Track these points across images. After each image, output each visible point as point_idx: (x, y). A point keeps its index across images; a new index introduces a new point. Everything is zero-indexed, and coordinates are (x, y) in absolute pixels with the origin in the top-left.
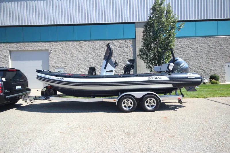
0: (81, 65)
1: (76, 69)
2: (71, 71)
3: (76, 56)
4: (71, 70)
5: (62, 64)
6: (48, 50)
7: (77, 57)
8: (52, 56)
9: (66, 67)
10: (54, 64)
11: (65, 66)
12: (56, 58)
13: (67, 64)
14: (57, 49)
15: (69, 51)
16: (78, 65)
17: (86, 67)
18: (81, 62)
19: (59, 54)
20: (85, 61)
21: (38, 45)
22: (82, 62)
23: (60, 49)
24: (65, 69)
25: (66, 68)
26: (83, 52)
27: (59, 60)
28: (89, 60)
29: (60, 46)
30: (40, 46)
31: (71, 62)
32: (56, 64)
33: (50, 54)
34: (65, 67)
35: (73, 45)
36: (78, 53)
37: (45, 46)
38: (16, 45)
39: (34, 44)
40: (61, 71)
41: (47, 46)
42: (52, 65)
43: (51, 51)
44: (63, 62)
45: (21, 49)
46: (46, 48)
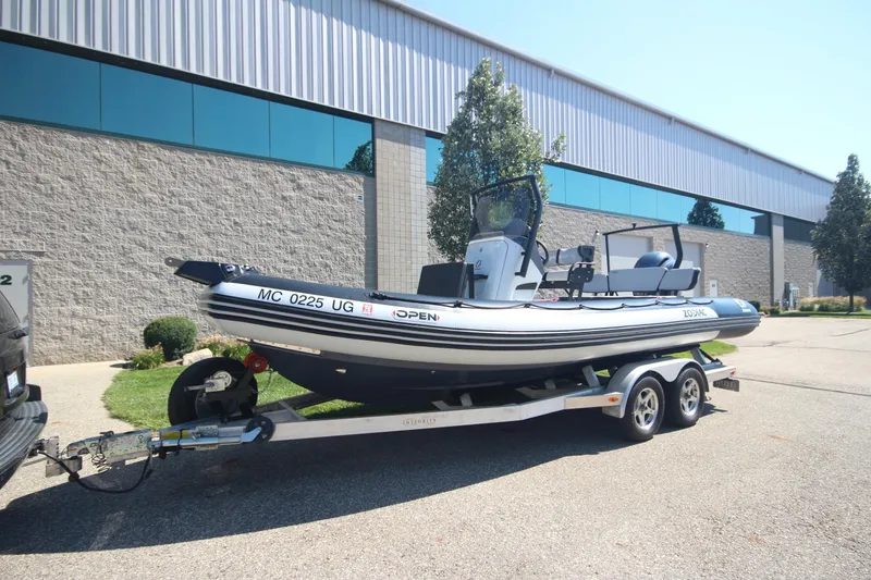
0: (138, 253)
1: (109, 271)
2: (77, 281)
3: (111, 208)
4: (74, 275)
5: (18, 241)
7: (119, 214)
9: (45, 259)
11: (40, 254)
13: (54, 246)
15: (70, 179)
16: (123, 255)
17: (164, 265)
18: (139, 238)
20: (164, 234)
22: (147, 239)
23: (7, 163)
24: (39, 270)
25: (46, 264)
26: (155, 195)
28: (184, 232)
29: (10, 147)
31: (79, 233)
34: (38, 260)
35: (96, 153)
36: (120, 193)
40: (7, 277)
44: (26, 232)
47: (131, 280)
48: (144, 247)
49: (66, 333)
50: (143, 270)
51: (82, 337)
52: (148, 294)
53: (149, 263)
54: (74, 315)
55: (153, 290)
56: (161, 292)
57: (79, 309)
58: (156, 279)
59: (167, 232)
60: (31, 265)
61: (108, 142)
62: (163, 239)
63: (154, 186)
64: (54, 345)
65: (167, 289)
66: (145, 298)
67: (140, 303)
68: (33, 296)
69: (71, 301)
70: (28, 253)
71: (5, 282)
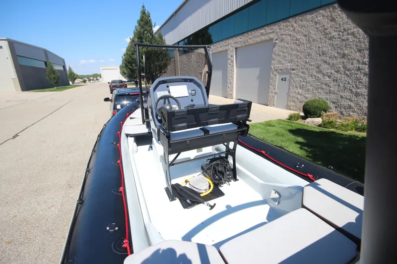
0: (324, 67)
1: (311, 76)
2: (302, 80)
3: (317, 45)
4: (301, 77)
5: (289, 65)
6: (272, 39)
7: (319, 47)
8: (277, 50)
9: (295, 72)
10: (278, 66)
11: (293, 70)
12: (282, 54)
13: (297, 66)
14: (285, 35)
15: (305, 36)
16: (317, 68)
17: (333, 71)
18: (324, 58)
19: (286, 45)
20: (336, 55)
21: (261, 33)
22: (328, 58)
23: (290, 35)
24: (293, 76)
25: (294, 73)
26: (336, 33)
27: (286, 57)
28: (346, 52)
29: (292, 29)
30: (264, 35)
31: (305, 59)
32: (280, 65)
33: (274, 47)
34: (293, 72)
35: (316, 19)
36: (322, 37)
37: (270, 33)
38: (241, 38)
39: (257, 33)
40: (286, 78)
41: (273, 32)
42: (274, 68)
43: (277, 41)
44: (291, 61)
45: (244, 43)
46: (270, 36)
47: (318, 79)
48: (326, 63)
49: (296, 100)
50: (324, 75)
51: (300, 102)
52: (324, 86)
53: (327, 71)
54: (299, 94)
55: (326, 84)
56: (329, 86)
57: (300, 91)
58: (328, 79)
59: (338, 53)
60: (290, 74)
61: (321, 11)
62: (335, 57)
63: (337, 28)
64: (292, 104)
65: (332, 84)
66: (322, 88)
67: (320, 90)
68: (290, 85)
69: (299, 88)
70: (291, 69)
71: (285, 80)
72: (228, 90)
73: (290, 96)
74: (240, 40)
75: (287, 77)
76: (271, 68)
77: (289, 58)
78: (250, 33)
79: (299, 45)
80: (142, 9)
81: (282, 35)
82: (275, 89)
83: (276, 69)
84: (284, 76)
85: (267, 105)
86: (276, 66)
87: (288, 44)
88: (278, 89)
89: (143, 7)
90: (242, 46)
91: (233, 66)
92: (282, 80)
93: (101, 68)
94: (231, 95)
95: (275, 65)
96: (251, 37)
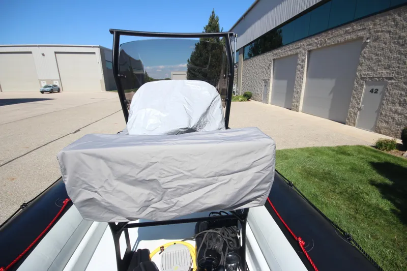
2: (403, 93)
4: (403, 89)
5: (384, 71)
6: (362, 38)
8: (367, 52)
9: (393, 81)
10: (367, 72)
11: (391, 78)
12: (374, 57)
13: (398, 73)
14: (382, 31)
19: (384, 45)
21: (346, 31)
23: (389, 32)
24: (389, 87)
25: (392, 84)
27: (380, 61)
29: (393, 23)
32: (370, 72)
33: (363, 48)
34: (390, 81)
37: (359, 30)
38: (317, 39)
39: (341, 31)
40: (377, 90)
41: (363, 29)
42: (361, 75)
43: (369, 41)
44: (389, 67)
45: (321, 45)
46: (359, 34)
49: (391, 120)
51: (397, 124)
54: (396, 112)
57: (400, 108)
60: (386, 84)
64: (384, 125)
68: (382, 99)
69: (397, 104)
70: (387, 78)
71: (376, 92)
72: (294, 100)
73: (381, 114)
74: (316, 41)
75: (380, 88)
76: (357, 76)
77: (385, 62)
78: (330, 32)
79: (403, 45)
80: (211, 14)
81: (378, 32)
82: (358, 104)
83: (363, 76)
84: (375, 87)
85: (345, 124)
86: (364, 73)
87: (385, 43)
88: (362, 104)
89: (213, 13)
90: (318, 49)
91: (303, 73)
92: (372, 91)
93: (172, 73)
94: (297, 106)
95: (363, 71)
96: (331, 36)
